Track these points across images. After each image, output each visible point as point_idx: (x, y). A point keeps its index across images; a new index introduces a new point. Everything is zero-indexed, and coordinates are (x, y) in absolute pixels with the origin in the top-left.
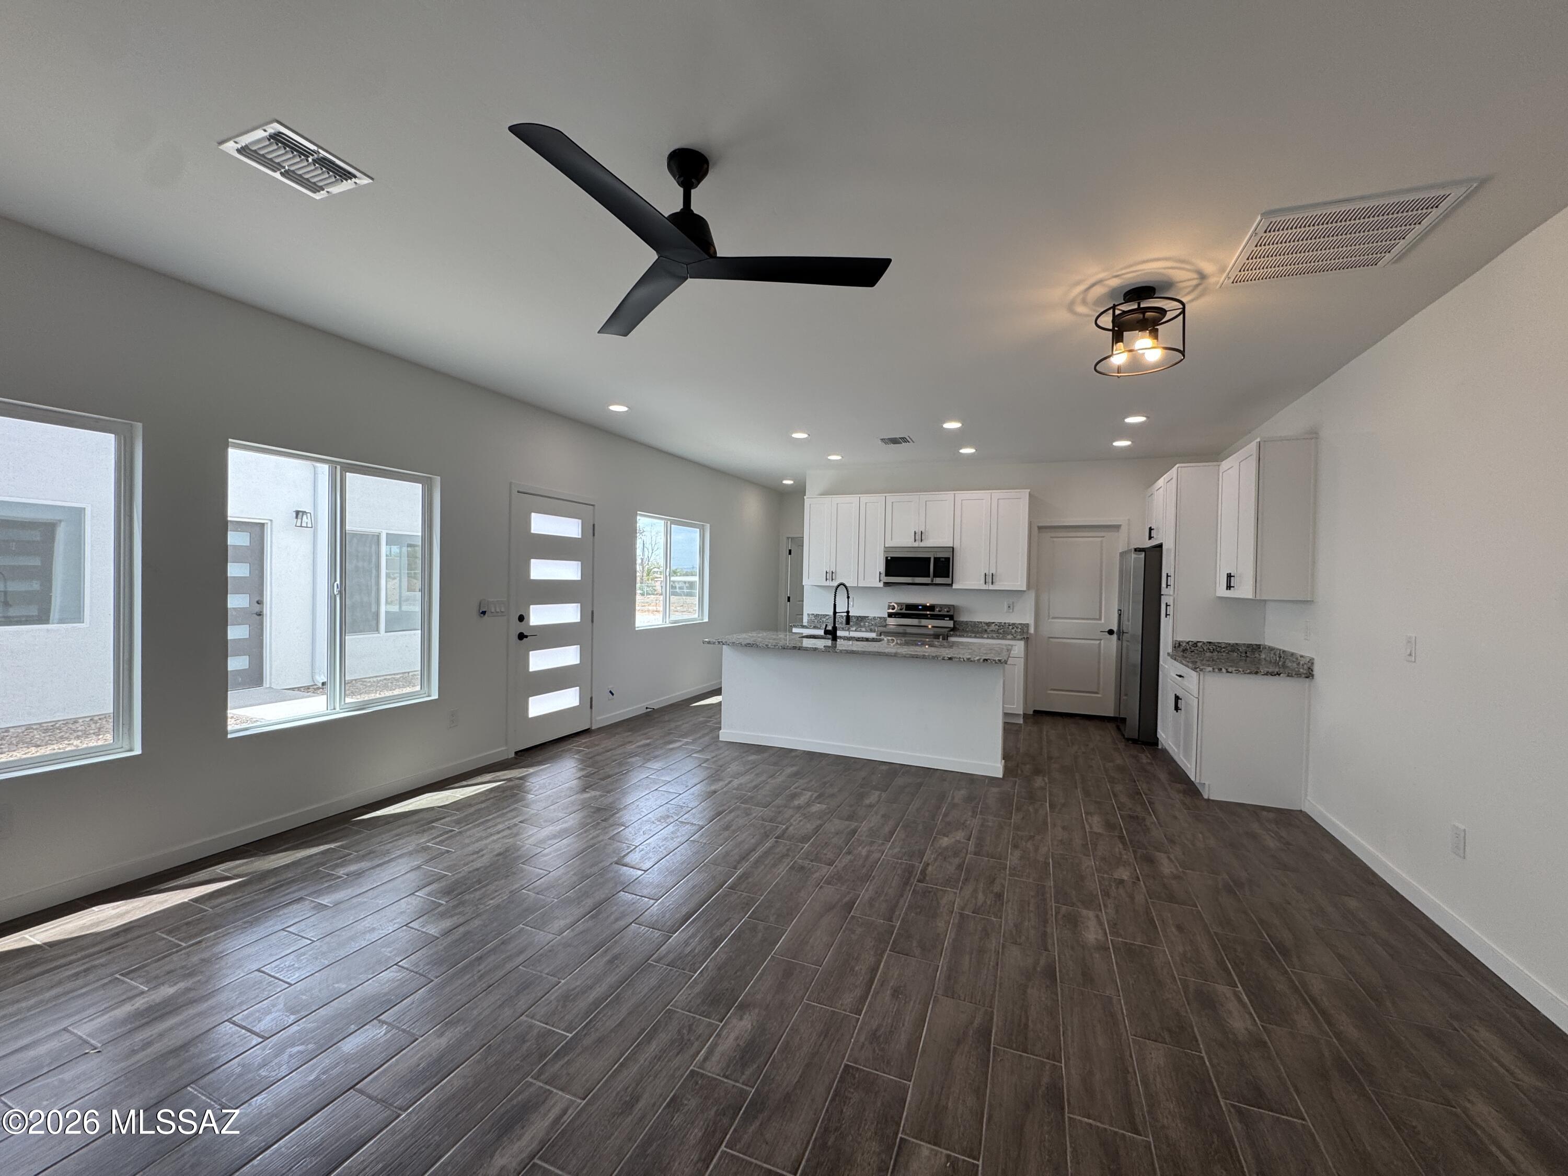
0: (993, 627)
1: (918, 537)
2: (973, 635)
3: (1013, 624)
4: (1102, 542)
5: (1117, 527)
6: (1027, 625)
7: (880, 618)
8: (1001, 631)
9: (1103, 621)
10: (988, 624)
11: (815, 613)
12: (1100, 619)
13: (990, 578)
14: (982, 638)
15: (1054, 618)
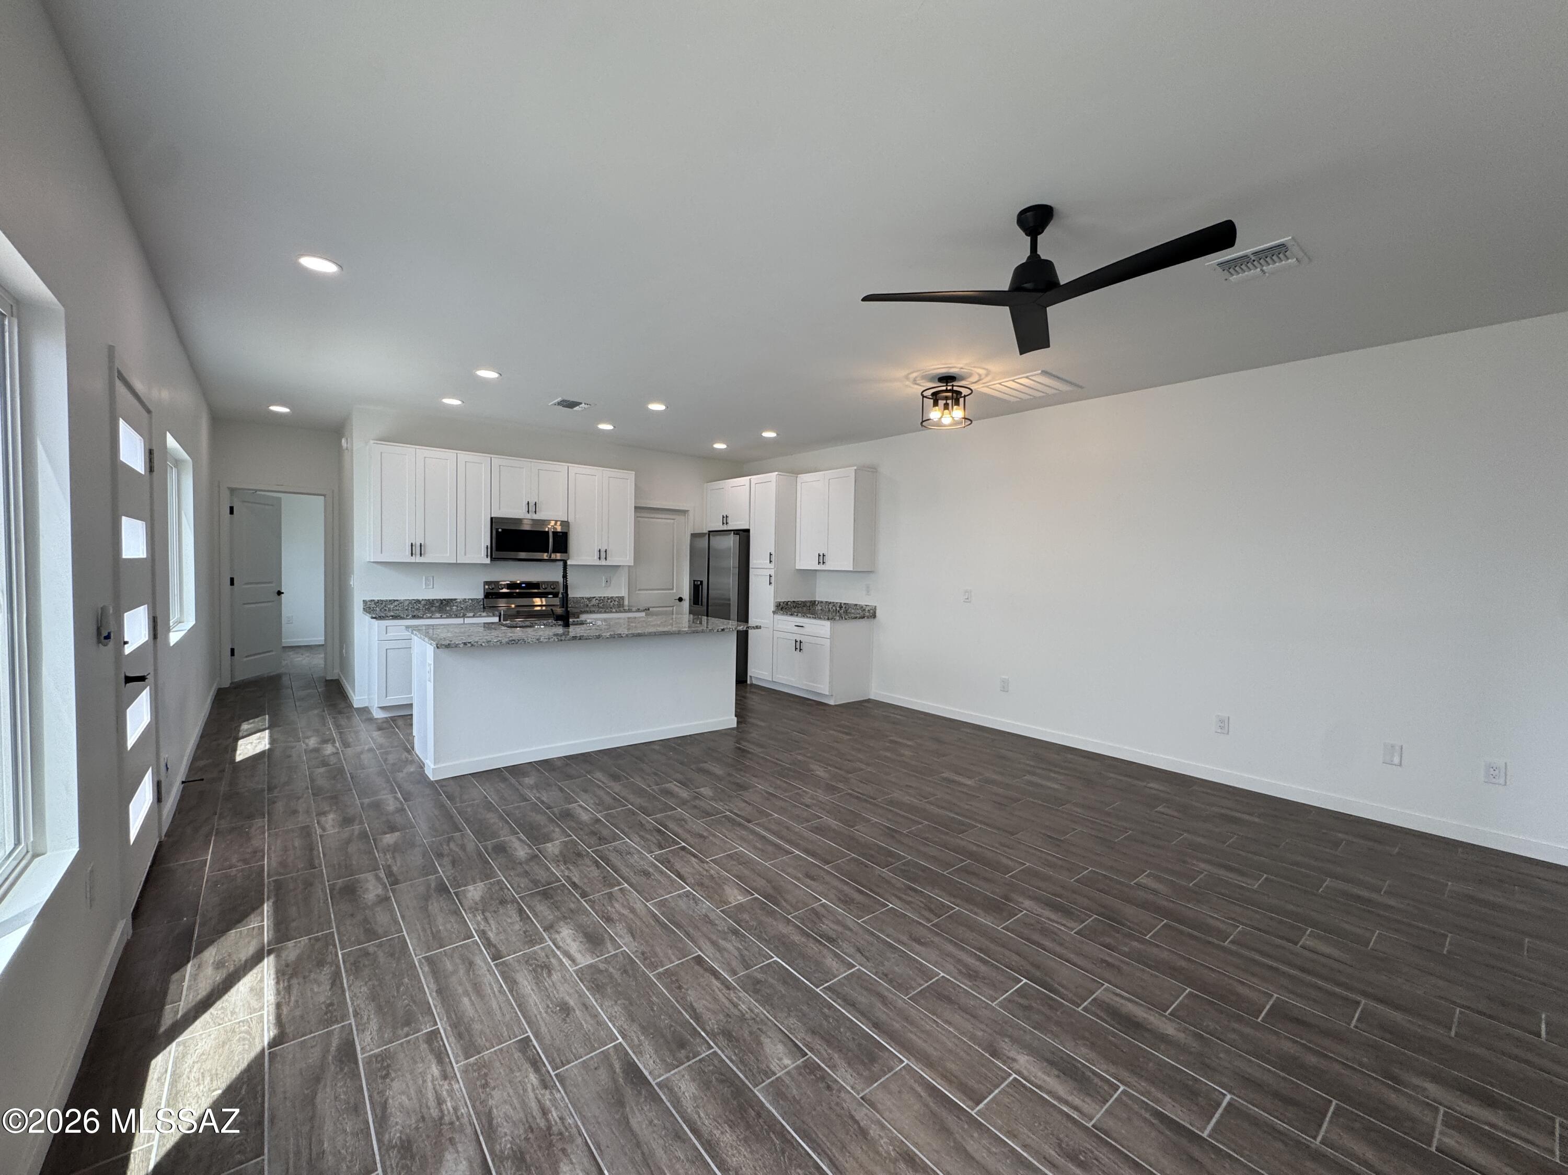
0: (594, 602)
1: (532, 508)
2: (603, 610)
3: (612, 598)
4: (674, 523)
5: (684, 512)
6: (622, 598)
7: (472, 600)
8: (601, 605)
9: (675, 591)
10: (590, 599)
11: (376, 599)
12: (673, 589)
13: (603, 554)
14: (611, 612)
15: (639, 590)
